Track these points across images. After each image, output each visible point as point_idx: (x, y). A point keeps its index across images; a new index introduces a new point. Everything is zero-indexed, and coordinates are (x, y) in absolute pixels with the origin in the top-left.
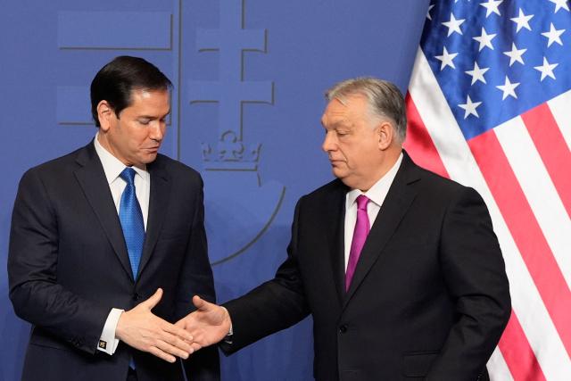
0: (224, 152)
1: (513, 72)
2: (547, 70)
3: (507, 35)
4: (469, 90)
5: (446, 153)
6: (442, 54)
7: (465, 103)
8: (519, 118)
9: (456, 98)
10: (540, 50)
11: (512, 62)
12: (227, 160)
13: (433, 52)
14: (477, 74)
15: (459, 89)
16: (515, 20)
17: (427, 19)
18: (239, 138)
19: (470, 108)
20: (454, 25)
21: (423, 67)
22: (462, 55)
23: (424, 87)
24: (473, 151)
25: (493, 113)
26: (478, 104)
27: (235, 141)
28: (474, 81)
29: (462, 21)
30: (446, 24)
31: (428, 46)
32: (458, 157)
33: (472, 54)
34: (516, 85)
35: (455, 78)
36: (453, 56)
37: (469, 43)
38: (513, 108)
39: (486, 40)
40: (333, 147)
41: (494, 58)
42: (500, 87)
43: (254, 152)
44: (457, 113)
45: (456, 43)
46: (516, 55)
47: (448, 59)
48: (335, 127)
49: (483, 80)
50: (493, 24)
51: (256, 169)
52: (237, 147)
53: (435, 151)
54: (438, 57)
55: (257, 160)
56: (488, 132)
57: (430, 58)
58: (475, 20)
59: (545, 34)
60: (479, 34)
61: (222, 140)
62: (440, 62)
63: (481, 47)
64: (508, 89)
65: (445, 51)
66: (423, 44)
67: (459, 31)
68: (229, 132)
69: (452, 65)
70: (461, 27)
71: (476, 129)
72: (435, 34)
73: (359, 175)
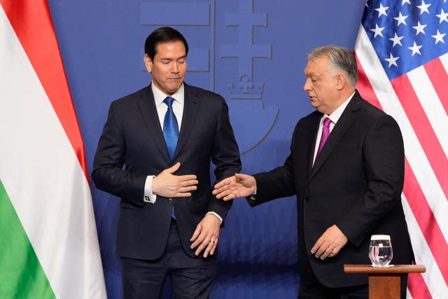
0: (241, 88)
1: (418, 39)
2: (439, 37)
3: (415, 16)
4: (392, 50)
5: (377, 88)
6: (375, 28)
7: (389, 57)
8: (422, 68)
9: (383, 54)
10: (435, 25)
11: (418, 33)
12: (244, 93)
13: (370, 26)
14: (396, 40)
15: (385, 49)
16: (419, 7)
17: (366, 7)
18: (251, 79)
19: (392, 61)
20: (382, 10)
21: (363, 36)
22: (387, 28)
23: (364, 48)
24: (394, 87)
25: (406, 64)
26: (397, 58)
27: (249, 81)
28: (394, 44)
29: (387, 8)
30: (377, 10)
31: (366, 24)
32: (385, 91)
33: (393, 28)
34: (421, 47)
35: (383, 42)
36: (382, 29)
37: (392, 21)
38: (418, 61)
39: (402, 19)
40: (309, 89)
41: (407, 31)
42: (411, 48)
43: (260, 88)
44: (384, 64)
45: (383, 21)
46: (420, 28)
47: (378, 31)
48: (311, 76)
49: (400, 44)
50: (406, 9)
51: (261, 99)
52: (250, 85)
53: (371, 87)
54: (373, 30)
55: (262, 93)
56: (403, 76)
57: (367, 30)
58: (395, 7)
59: (438, 16)
60: (398, 16)
61: (241, 80)
62: (374, 33)
63: (399, 24)
64: (415, 49)
65: (377, 26)
66: (363, 22)
67: (385, 14)
68: (245, 76)
69: (381, 35)
70: (386, 11)
71: (396, 74)
72: (370, 16)
73: (326, 105)
